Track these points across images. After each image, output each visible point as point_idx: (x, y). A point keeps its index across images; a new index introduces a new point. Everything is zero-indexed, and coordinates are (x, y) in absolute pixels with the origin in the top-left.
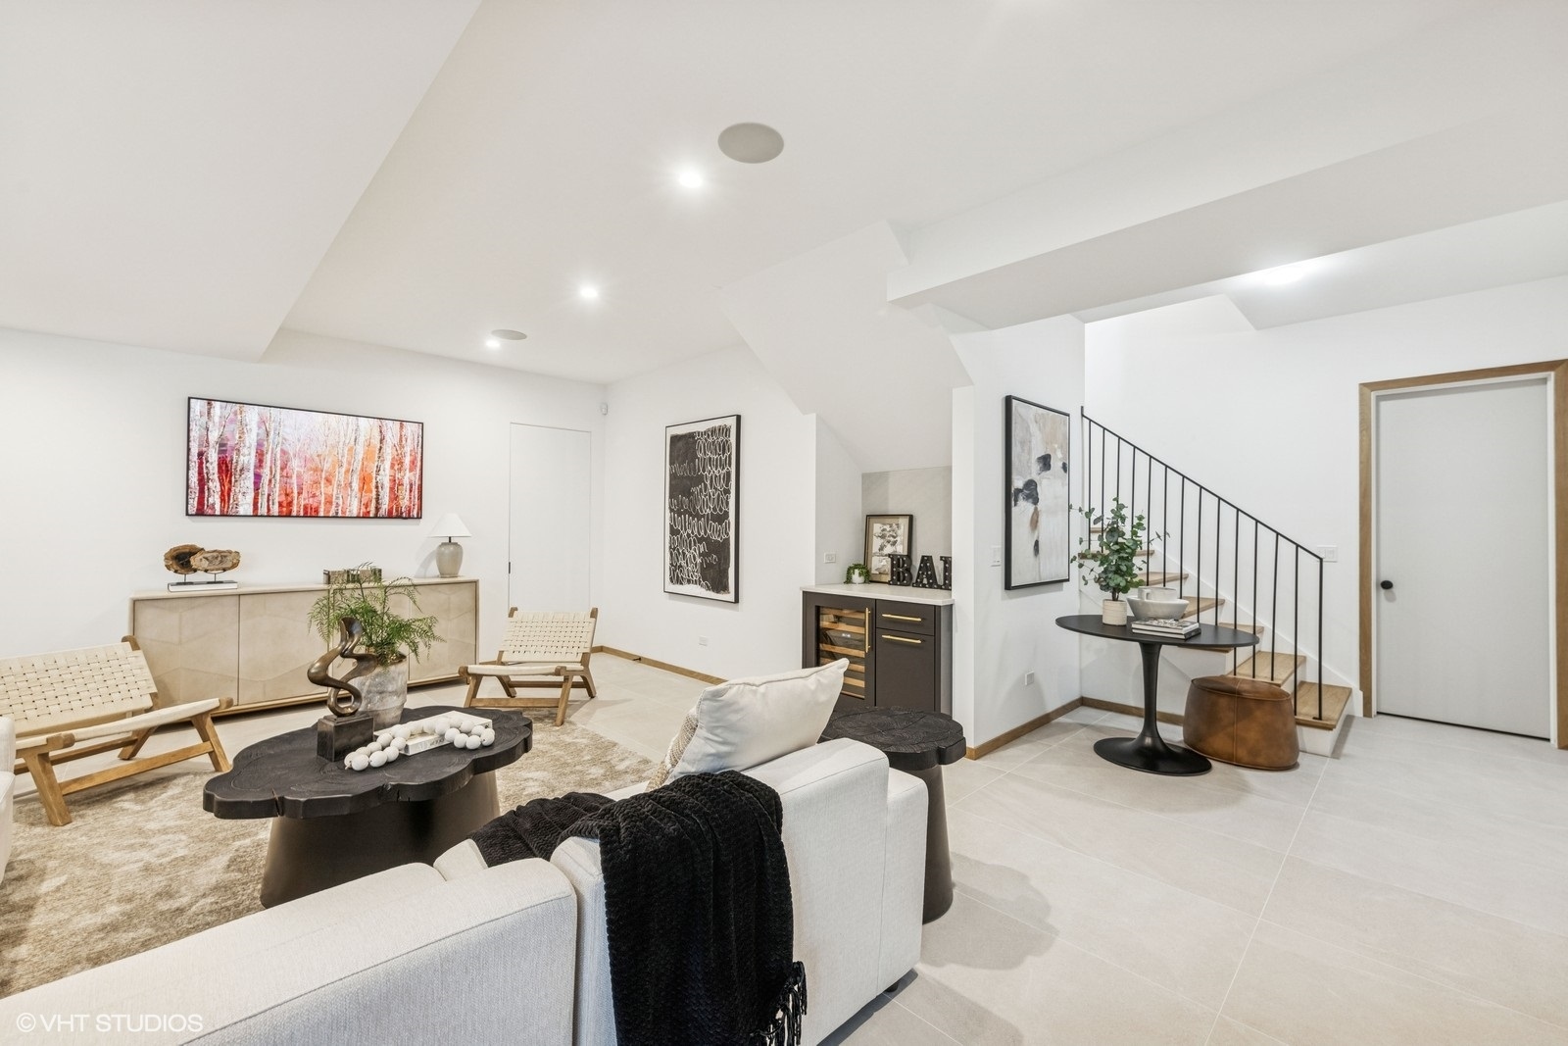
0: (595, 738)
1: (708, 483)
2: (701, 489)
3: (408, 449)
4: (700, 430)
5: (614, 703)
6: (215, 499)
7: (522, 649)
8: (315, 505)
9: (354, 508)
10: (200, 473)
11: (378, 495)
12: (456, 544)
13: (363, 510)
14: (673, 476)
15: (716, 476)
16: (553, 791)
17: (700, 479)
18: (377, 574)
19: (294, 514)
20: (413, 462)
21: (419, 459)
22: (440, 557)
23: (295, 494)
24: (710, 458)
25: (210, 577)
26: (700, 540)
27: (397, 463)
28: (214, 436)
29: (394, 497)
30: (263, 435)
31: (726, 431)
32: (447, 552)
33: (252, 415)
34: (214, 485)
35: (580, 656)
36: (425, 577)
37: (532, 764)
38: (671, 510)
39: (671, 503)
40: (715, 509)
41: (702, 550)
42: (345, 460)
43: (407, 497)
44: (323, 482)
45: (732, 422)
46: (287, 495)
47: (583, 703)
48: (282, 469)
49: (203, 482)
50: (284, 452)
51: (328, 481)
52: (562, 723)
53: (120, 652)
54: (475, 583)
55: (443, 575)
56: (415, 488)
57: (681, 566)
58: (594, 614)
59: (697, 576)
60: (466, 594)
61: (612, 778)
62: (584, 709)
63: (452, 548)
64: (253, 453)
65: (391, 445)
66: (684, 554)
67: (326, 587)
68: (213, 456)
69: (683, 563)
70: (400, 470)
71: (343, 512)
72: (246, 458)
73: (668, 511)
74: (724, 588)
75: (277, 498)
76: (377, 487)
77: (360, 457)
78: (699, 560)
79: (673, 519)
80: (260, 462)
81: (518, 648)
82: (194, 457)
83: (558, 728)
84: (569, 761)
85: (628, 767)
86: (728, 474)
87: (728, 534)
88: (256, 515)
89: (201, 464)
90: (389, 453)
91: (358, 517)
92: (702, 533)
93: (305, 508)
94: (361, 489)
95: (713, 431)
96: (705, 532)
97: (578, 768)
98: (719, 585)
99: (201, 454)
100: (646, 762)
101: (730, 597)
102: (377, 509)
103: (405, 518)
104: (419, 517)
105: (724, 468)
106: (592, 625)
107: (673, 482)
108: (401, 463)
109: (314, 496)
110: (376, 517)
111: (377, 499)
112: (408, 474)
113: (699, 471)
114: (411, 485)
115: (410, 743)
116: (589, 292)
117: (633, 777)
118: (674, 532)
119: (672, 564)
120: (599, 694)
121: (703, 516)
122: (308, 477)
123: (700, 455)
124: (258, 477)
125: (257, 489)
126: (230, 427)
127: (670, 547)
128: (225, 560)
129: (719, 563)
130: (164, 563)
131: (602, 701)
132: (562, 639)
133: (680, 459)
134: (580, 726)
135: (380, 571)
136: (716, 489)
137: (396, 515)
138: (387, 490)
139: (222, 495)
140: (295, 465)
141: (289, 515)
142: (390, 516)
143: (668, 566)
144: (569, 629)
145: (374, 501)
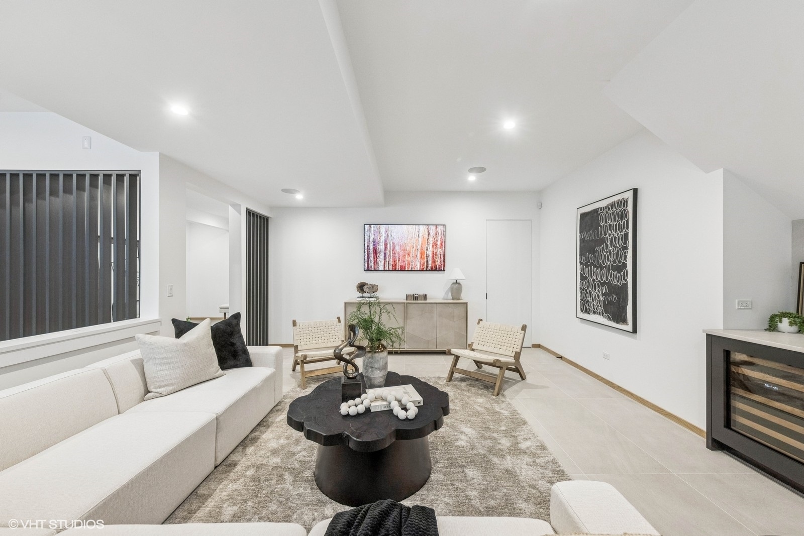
0: (514, 413)
1: (609, 243)
2: (603, 248)
3: (439, 238)
4: (602, 206)
5: (536, 387)
6: (372, 264)
7: (483, 343)
8: (404, 265)
9: (418, 267)
10: (368, 254)
11: (427, 260)
12: (459, 283)
13: (422, 267)
14: (582, 241)
15: (615, 237)
16: (472, 449)
17: (603, 241)
18: (425, 297)
19: (397, 269)
20: (441, 244)
21: (444, 242)
22: (452, 289)
23: (397, 261)
24: (610, 225)
25: (369, 295)
26: (603, 284)
27: (435, 245)
28: (371, 239)
29: (434, 261)
30: (387, 237)
31: (624, 202)
32: (455, 287)
33: (383, 228)
34: (372, 258)
35: (514, 353)
36: (447, 299)
37: (470, 421)
38: (581, 263)
39: (581, 259)
40: (614, 262)
41: (604, 291)
42: (414, 245)
43: (439, 261)
44: (407, 255)
45: (629, 196)
46: (395, 261)
47: (517, 382)
48: (393, 251)
49: (369, 257)
50: (393, 243)
51: (409, 255)
52: (498, 395)
53: (335, 323)
54: (466, 304)
55: (453, 299)
56: (442, 256)
57: (588, 301)
58: (524, 328)
59: (600, 309)
60: (462, 309)
61: (514, 454)
62: (515, 387)
63: (457, 285)
64: (383, 245)
65: (432, 237)
66: (590, 293)
67: (405, 301)
68: (371, 247)
69: (590, 299)
70: (436, 248)
71: (414, 269)
72: (381, 247)
73: (579, 264)
74: (624, 321)
75: (391, 263)
76: (427, 257)
77: (420, 243)
78: (602, 298)
79: (582, 270)
80: (386, 248)
81: (480, 342)
82: (366, 248)
83: (494, 397)
84: (491, 427)
85: (528, 448)
86: (626, 235)
87: (626, 280)
88: (384, 270)
89: (368, 250)
90: (431, 240)
91: (420, 270)
92: (604, 279)
93: (401, 267)
94: (421, 258)
95: (613, 205)
96: (607, 278)
97: (495, 435)
98: (619, 317)
99: (368, 246)
100: (543, 448)
101: (629, 327)
102: (427, 267)
103: (438, 271)
104: (444, 270)
105: (622, 231)
106: (522, 335)
107: (582, 245)
108: (436, 245)
109: (404, 262)
110: (427, 270)
111: (427, 262)
112: (439, 250)
113: (602, 234)
114: (441, 255)
115: (373, 404)
116: (509, 125)
117: (529, 460)
118: (583, 278)
119: (582, 300)
120: (529, 379)
121: (605, 267)
122: (402, 253)
123: (602, 224)
124: (385, 254)
125: (385, 259)
126: (376, 234)
127: (581, 288)
128: (374, 288)
129: (619, 302)
130: (356, 289)
131: (528, 384)
132: (504, 341)
133: (587, 228)
134: (508, 399)
135: (426, 295)
136: (615, 247)
137: (435, 269)
138: (431, 257)
139: (374, 262)
140: (397, 248)
141: (395, 270)
142: (432, 270)
143: (579, 300)
144: (509, 336)
145: (426, 263)
